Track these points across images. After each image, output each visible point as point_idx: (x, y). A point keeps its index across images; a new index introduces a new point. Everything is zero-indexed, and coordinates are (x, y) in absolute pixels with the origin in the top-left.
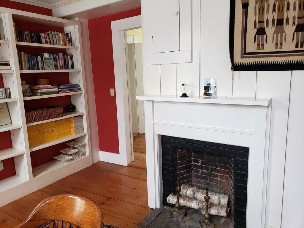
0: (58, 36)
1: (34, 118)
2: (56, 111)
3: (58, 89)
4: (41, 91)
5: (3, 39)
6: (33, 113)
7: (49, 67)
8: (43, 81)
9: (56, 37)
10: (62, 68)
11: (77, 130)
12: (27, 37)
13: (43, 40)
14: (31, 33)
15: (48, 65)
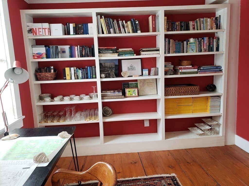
0: (206, 22)
1: (171, 93)
2: (193, 89)
3: (198, 70)
4: (182, 71)
5: (157, 31)
6: (171, 88)
7: (192, 50)
8: (185, 62)
9: (203, 23)
10: (205, 51)
11: (212, 109)
12: (177, 27)
13: (191, 27)
14: (181, 23)
15: (191, 49)
